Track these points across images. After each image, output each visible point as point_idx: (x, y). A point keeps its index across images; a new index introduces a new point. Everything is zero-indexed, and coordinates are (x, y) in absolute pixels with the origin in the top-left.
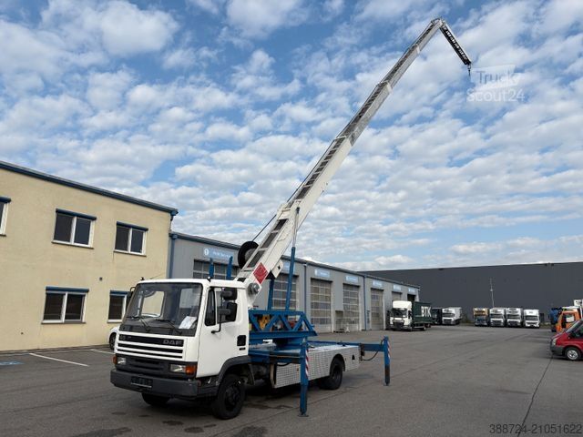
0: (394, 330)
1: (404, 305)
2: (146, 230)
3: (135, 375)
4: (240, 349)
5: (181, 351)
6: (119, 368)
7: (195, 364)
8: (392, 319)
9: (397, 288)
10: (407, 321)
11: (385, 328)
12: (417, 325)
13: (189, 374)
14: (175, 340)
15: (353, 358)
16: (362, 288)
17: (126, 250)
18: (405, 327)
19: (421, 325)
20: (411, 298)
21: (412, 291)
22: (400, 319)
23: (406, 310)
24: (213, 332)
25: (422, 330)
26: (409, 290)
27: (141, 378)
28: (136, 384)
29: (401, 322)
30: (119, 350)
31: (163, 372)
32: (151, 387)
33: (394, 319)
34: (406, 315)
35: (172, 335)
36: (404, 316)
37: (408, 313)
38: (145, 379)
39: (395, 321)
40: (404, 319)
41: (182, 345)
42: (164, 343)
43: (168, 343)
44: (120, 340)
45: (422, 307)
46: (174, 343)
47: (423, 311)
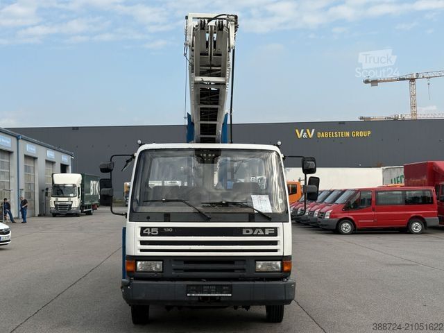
0: (55, 215)
1: (73, 179)
5: (275, 243)
7: (290, 258)
8: (53, 199)
9: (51, 154)
10: (76, 202)
11: (37, 213)
12: (86, 207)
14: (263, 229)
16: (15, 154)
18: (73, 211)
19: (89, 207)
21: (65, 158)
22: (66, 199)
23: (74, 186)
25: (89, 213)
26: (63, 158)
27: (207, 285)
28: (199, 295)
29: (67, 203)
30: (142, 250)
31: (245, 274)
32: (230, 295)
33: (57, 200)
34: (74, 194)
35: (254, 222)
36: (72, 195)
37: (77, 191)
38: (216, 285)
39: (59, 203)
40: (72, 199)
41: (276, 234)
42: (244, 233)
43: (251, 233)
44: (142, 234)
45: (91, 182)
46: (262, 233)
47: (92, 188)
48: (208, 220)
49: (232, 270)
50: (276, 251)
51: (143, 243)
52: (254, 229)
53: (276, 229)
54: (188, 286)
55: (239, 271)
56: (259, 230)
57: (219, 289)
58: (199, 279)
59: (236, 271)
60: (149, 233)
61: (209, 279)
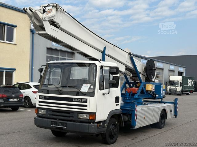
0: (170, 94)
2: (15, 27)
3: (53, 120)
4: (117, 105)
5: (86, 106)
6: (40, 116)
7: (95, 113)
8: (168, 87)
9: (172, 67)
10: (179, 89)
12: (185, 91)
13: (92, 120)
14: (81, 99)
15: (171, 111)
17: (3, 40)
18: (177, 93)
19: (187, 91)
20: (180, 74)
21: (181, 69)
22: (174, 87)
23: (178, 81)
24: (104, 94)
25: (188, 94)
26: (179, 69)
27: (58, 122)
28: (55, 126)
29: (175, 89)
30: (39, 105)
31: (73, 119)
32: (66, 127)
33: (170, 88)
34: (178, 85)
35: (78, 96)
36: (177, 86)
37: (179, 84)
38: (61, 122)
39: (171, 89)
40: (177, 87)
41: (86, 102)
42: (74, 100)
43: (76, 101)
44: (40, 98)
45: (189, 80)
46: (80, 101)
47: (189, 83)
48: (61, 94)
49: (69, 117)
50: (86, 109)
51: (40, 102)
52: (77, 99)
53: (87, 100)
54: (52, 121)
55: (71, 117)
56: (80, 99)
57: (62, 124)
58: (56, 119)
59: (70, 117)
60: (41, 98)
61: (60, 120)
